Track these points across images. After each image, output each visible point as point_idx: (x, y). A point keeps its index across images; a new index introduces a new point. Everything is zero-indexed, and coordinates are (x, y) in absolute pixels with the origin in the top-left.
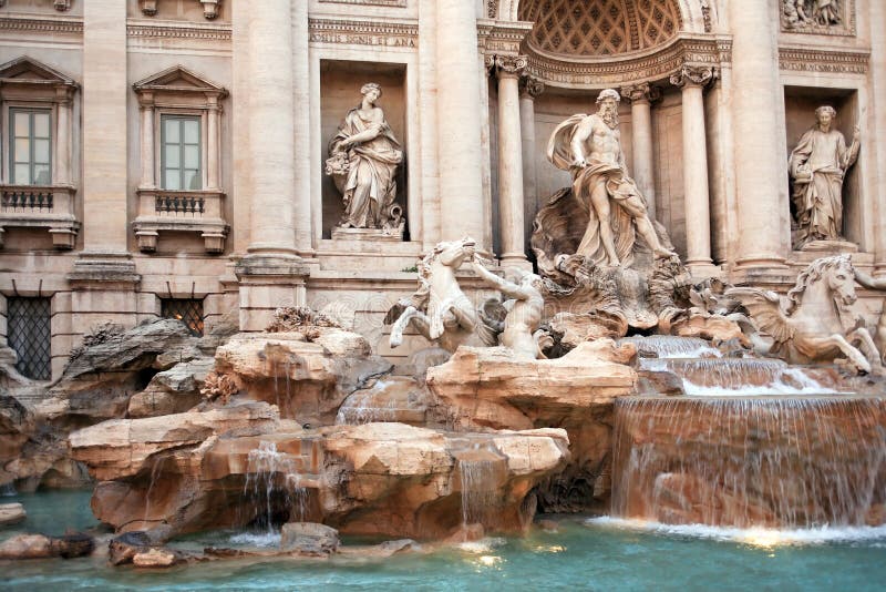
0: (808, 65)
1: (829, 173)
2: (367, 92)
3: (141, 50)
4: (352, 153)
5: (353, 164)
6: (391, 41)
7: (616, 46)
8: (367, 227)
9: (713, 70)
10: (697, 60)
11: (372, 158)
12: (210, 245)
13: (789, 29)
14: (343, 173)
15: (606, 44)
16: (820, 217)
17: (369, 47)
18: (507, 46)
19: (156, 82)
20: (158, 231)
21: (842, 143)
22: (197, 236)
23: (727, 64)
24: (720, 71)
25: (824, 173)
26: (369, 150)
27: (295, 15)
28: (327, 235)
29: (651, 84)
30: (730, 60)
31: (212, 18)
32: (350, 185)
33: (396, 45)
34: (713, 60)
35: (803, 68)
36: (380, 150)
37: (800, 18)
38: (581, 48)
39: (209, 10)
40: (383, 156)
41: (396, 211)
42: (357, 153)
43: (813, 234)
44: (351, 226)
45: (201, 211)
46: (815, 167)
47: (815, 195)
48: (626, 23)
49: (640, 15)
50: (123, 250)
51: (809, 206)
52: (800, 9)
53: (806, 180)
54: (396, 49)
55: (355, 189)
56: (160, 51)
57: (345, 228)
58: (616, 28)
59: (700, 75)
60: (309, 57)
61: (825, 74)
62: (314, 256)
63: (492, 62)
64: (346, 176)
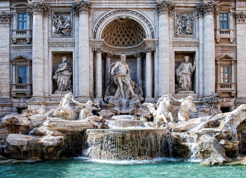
0: (182, 45)
1: (186, 73)
2: (63, 59)
3: (13, 52)
4: (59, 74)
5: (59, 76)
7: (134, 44)
8: (62, 91)
9: (153, 48)
10: (149, 45)
11: (64, 75)
12: (28, 96)
13: (176, 36)
15: (131, 43)
16: (184, 85)
17: (63, 48)
18: (98, 45)
19: (16, 59)
20: (16, 93)
21: (191, 65)
22: (24, 94)
23: (157, 46)
24: (155, 48)
26: (63, 73)
27: (44, 41)
28: (53, 93)
29: (141, 53)
30: (158, 45)
31: (29, 43)
32: (58, 81)
33: (70, 47)
34: (154, 45)
35: (180, 46)
36: (66, 72)
37: (181, 33)
38: (125, 45)
39: (28, 41)
40: (66, 74)
41: (71, 87)
42: (60, 73)
43: (182, 89)
44: (59, 91)
45: (26, 88)
46: (182, 72)
47: (182, 79)
48: (136, 37)
49: (139, 35)
50: (9, 97)
51: (180, 82)
52: (180, 31)
53: (179, 76)
54: (70, 48)
55: (59, 82)
56: (17, 52)
57: (57, 91)
58: (133, 39)
59: (150, 50)
60: (49, 51)
61: (186, 48)
62: (49, 98)
63: (94, 49)
64: (57, 79)
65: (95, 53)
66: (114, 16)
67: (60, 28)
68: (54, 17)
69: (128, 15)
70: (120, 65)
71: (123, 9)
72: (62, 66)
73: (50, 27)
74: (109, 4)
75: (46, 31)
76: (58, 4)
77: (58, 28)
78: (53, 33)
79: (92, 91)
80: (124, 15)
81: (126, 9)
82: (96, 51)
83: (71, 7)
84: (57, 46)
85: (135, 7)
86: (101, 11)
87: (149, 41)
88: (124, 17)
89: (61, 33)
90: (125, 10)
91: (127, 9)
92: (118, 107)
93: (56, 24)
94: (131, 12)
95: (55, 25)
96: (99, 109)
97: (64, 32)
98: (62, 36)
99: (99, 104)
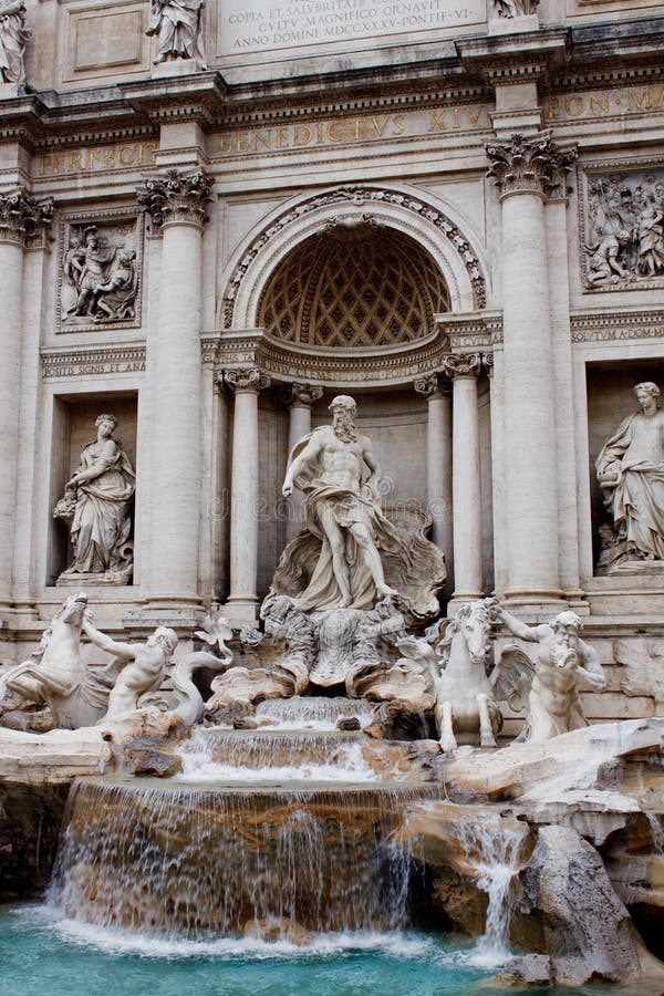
0: (618, 332)
1: (645, 472)
2: (100, 424)
4: (79, 493)
5: (78, 505)
6: (123, 366)
8: (91, 572)
9: (481, 355)
10: (464, 345)
11: (97, 497)
13: (592, 289)
14: (68, 515)
16: (636, 530)
17: (102, 376)
18: (241, 357)
23: (500, 346)
24: (492, 357)
25: (638, 472)
26: (93, 489)
27: (25, 352)
28: (52, 582)
30: (502, 340)
32: (74, 528)
33: (127, 371)
34: (483, 341)
35: (612, 337)
36: (104, 487)
37: (615, 272)
40: (106, 494)
41: (127, 551)
42: (86, 492)
43: (629, 552)
44: (76, 572)
46: (625, 464)
47: (627, 500)
51: (618, 515)
52: (612, 261)
53: (610, 483)
54: (128, 374)
55: (79, 531)
57: (68, 574)
59: (469, 363)
60: (41, 394)
61: (643, 341)
62: (33, 606)
63: (220, 377)
64: (72, 518)
65: (227, 394)
66: (309, 222)
67: (90, 290)
68: (71, 246)
69: (367, 210)
70: (327, 447)
71: (347, 186)
72: (94, 457)
73: (52, 289)
74: (289, 171)
75: (34, 309)
76: (85, 188)
77: (84, 291)
78: (64, 316)
79: (209, 570)
80: (349, 213)
81: (359, 185)
82: (231, 384)
83: (132, 197)
84: (77, 369)
85: (400, 171)
86: (258, 201)
87: (460, 324)
88: (349, 221)
89: (95, 310)
90: (356, 189)
91: (366, 185)
92: (300, 655)
93: (75, 275)
94: (381, 195)
95: (71, 277)
96: (227, 661)
97: (105, 307)
98: (98, 323)
99: (229, 637)
